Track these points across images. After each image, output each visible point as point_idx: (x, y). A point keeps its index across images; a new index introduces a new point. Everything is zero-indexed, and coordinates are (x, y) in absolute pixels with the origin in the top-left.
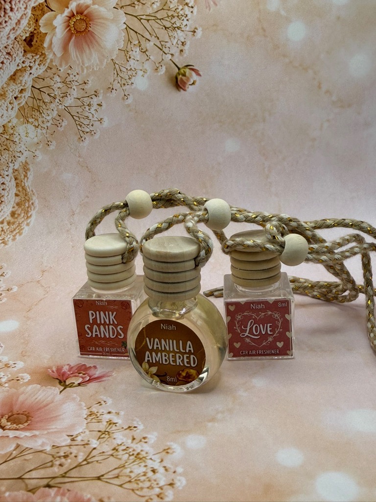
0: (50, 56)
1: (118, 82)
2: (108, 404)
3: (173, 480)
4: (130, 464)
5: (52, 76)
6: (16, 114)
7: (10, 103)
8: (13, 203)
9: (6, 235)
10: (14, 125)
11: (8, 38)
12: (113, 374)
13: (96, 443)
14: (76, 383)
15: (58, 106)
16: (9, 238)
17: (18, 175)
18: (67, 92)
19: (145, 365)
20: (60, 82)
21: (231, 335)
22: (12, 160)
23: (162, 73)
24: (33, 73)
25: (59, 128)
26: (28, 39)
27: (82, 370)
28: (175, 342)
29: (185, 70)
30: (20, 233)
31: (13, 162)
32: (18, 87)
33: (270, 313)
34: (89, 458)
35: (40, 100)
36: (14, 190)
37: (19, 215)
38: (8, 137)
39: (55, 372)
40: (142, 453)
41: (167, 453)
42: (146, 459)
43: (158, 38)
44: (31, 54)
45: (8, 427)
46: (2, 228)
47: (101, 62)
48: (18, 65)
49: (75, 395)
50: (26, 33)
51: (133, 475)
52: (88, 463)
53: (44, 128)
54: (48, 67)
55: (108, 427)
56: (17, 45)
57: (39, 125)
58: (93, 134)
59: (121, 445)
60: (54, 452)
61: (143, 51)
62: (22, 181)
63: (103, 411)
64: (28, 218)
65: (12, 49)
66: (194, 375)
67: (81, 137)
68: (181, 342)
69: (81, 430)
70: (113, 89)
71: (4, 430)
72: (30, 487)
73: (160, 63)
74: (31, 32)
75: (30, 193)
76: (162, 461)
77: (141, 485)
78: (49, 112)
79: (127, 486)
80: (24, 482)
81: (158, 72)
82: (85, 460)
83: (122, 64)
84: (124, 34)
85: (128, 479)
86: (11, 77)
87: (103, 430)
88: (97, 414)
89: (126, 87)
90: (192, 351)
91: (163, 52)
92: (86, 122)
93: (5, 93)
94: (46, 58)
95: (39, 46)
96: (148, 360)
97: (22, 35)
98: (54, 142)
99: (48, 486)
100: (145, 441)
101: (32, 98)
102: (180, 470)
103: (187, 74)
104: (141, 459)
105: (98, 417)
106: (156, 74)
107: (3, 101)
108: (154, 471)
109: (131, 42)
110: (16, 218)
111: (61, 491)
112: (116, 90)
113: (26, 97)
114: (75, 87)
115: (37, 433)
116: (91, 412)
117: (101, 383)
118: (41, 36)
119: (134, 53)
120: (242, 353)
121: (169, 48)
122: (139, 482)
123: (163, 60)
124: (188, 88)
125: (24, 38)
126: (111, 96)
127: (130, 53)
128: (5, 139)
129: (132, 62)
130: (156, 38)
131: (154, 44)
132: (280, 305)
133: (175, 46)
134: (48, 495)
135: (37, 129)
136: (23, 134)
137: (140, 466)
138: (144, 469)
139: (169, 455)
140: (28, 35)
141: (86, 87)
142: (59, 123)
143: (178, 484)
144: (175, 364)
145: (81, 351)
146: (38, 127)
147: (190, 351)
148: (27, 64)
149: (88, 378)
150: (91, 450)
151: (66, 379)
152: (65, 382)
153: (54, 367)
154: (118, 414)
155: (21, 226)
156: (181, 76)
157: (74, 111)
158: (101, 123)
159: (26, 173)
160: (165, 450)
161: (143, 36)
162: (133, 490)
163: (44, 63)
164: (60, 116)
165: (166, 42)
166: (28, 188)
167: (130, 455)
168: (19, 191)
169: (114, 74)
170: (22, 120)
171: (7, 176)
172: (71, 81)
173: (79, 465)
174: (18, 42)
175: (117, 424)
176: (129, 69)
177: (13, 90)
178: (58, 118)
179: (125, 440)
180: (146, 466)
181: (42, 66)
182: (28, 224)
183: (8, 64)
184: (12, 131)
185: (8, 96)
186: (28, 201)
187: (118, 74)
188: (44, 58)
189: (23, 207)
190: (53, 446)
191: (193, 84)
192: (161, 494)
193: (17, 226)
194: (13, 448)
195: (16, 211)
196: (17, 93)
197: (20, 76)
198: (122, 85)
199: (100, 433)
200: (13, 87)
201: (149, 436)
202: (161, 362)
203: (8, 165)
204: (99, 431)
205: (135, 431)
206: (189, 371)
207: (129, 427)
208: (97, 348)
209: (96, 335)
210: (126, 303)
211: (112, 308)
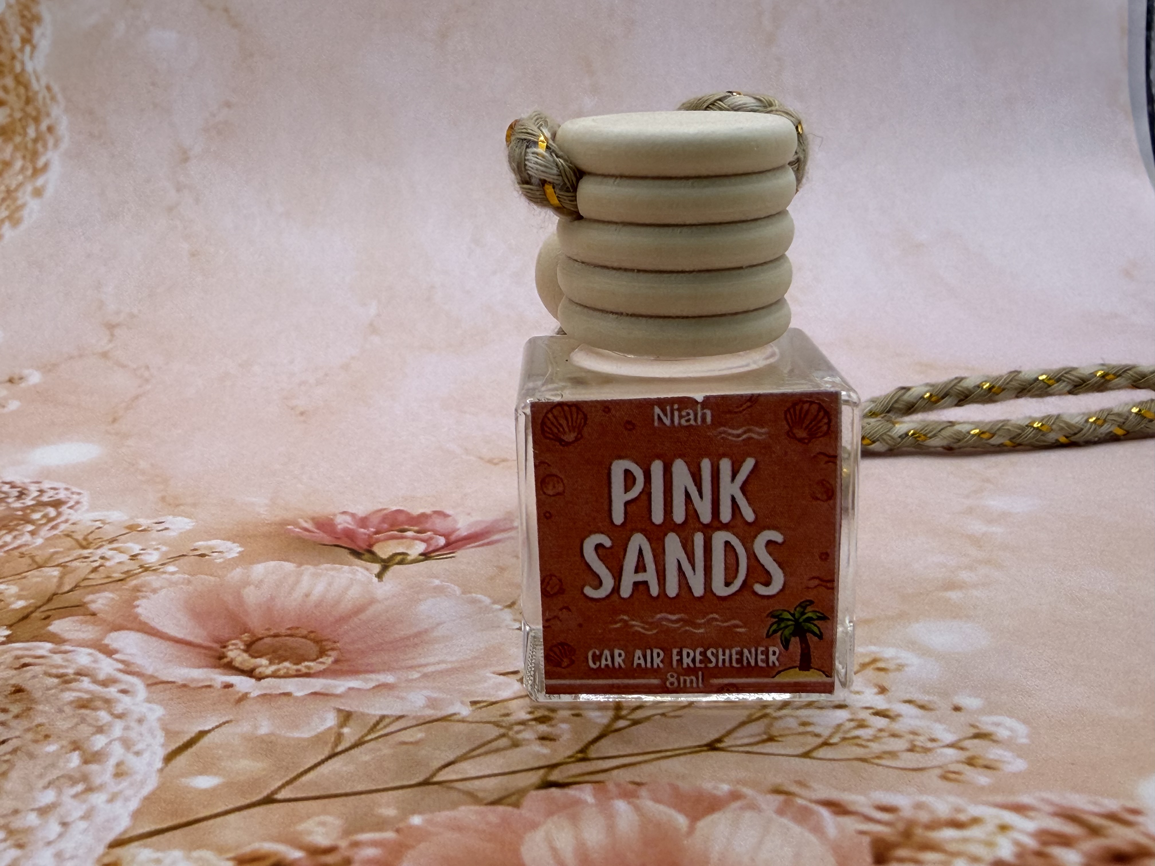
145: (549, 676)
208: (638, 653)
209: (636, 584)
210: (815, 407)
211: (739, 436)
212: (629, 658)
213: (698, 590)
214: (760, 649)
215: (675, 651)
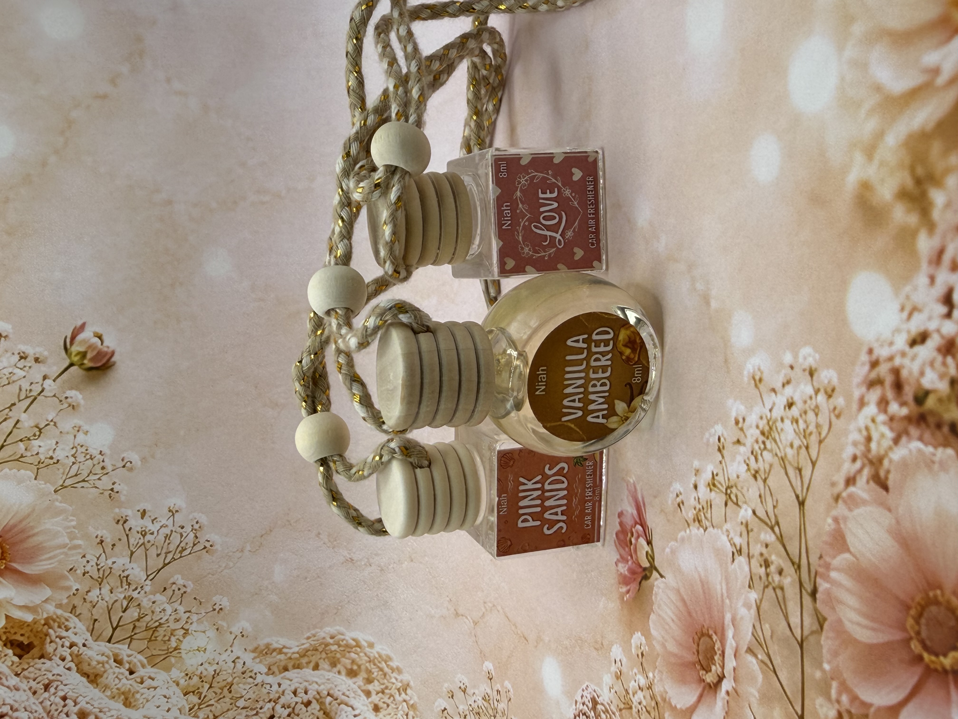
0: (51, 609)
1: (99, 479)
2: (682, 491)
3: (804, 370)
4: (779, 448)
5: (88, 605)
6: (162, 672)
7: (142, 683)
8: (330, 675)
9: (390, 685)
10: (183, 674)
11: (17, 689)
12: (632, 481)
13: (746, 510)
14: (647, 548)
15: (146, 593)
16: (396, 679)
17: (278, 667)
18: (120, 576)
19: (612, 422)
20: (100, 589)
21: (560, 266)
22: (251, 677)
23: (80, 396)
24: (84, 641)
25: (188, 590)
26: (18, 651)
27: (626, 539)
28: (568, 369)
29: (73, 354)
30: (387, 659)
31: (253, 675)
32: (111, 668)
33: (518, 193)
34: (770, 524)
35: (135, 627)
36: (308, 672)
37: (353, 662)
38: (207, 686)
39: (628, 587)
40: (761, 427)
41: (760, 380)
42: (771, 418)
43: (14, 404)
44: (47, 646)
45: (719, 670)
46: (378, 693)
47: (59, 512)
48: (69, 669)
49: (668, 550)
50: (5, 656)
51: (797, 443)
52: (777, 523)
53: (188, 618)
54: (71, 613)
55: (718, 488)
56: (29, 673)
57: (182, 628)
58: (198, 525)
59: (748, 465)
60: (759, 586)
61: (38, 433)
62: (290, 658)
63: (693, 499)
64: (358, 645)
65: (36, 681)
66: (628, 332)
67: (205, 548)
68: (568, 358)
69: (724, 538)
70: (112, 490)
71: (724, 677)
72: (816, 627)
73: (61, 401)
74: (5, 645)
75: (313, 643)
76: (774, 390)
77: (812, 428)
78: (158, 610)
79: (814, 453)
80: (807, 638)
81: (78, 405)
82: (772, 528)
83: (63, 474)
84: (7, 470)
85: (803, 451)
86: (91, 682)
87: (724, 498)
88: (697, 510)
89: (108, 464)
90: (586, 336)
91: (39, 394)
92: (176, 539)
93: (123, 693)
94: (55, 617)
95: (31, 631)
96: (604, 417)
97: (10, 663)
98: (214, 598)
99: (814, 594)
100: (741, 420)
101: (131, 642)
102: (788, 358)
103: (82, 349)
104: (771, 428)
105: (703, 508)
106: (82, 409)
107: (138, 696)
108: (790, 405)
109: (22, 456)
110: (359, 666)
111: (821, 570)
112: (113, 484)
113: (129, 652)
114: (110, 562)
115: (728, 617)
116: (694, 521)
117: (646, 504)
118: (12, 627)
119: (41, 450)
120: (593, 244)
121: (32, 383)
122: (808, 432)
123: (54, 396)
124: (108, 347)
125: (16, 659)
126: (125, 492)
127: (42, 457)
128: (211, 690)
129: (60, 454)
130: (13, 408)
131: (25, 412)
132: (504, 175)
133: (28, 372)
134: (828, 593)
135: (190, 631)
136: (201, 658)
137: (782, 430)
138: (787, 422)
139: (765, 377)
140: (10, 652)
141: (109, 540)
142: (179, 589)
143: (811, 361)
144: (609, 369)
145: (593, 542)
146: (187, 630)
147: (584, 341)
148: (66, 652)
149: (639, 527)
150: (757, 519)
151: (641, 566)
152: (645, 569)
153: (620, 590)
154: (697, 472)
155: (375, 658)
156: (86, 362)
157: (155, 563)
158: (177, 511)
159: (274, 650)
160: (756, 385)
161: (11, 433)
162: (820, 442)
163: (63, 620)
164: (165, 589)
165: (20, 390)
166: (303, 647)
167: (765, 448)
168: (309, 663)
169: (83, 487)
170: (173, 660)
171: (279, 685)
172: (98, 570)
173: (781, 539)
174: (23, 670)
175: (715, 473)
176: (73, 460)
177: (117, 677)
178: (169, 592)
179: (740, 458)
180: (782, 420)
181: (70, 624)
182: (371, 645)
183: (66, 689)
184: (196, 679)
185: (129, 686)
186: (327, 645)
187: (84, 481)
188: (54, 621)
189: (338, 655)
190: (749, 587)
191: (100, 337)
192: (826, 392)
193: (375, 664)
194: (754, 660)
195: (346, 668)
196: (123, 670)
197: (89, 665)
198: (105, 471)
199: (730, 503)
200: (111, 677)
201: (734, 414)
202: (607, 394)
203: (260, 685)
204: (726, 504)
205: (725, 439)
206: (622, 342)
207: (719, 450)
208: (587, 511)
209: (562, 514)
210: (503, 459)
211: (511, 484)
212: (588, 514)
213: (565, 492)
214: (587, 468)
215: (586, 498)
